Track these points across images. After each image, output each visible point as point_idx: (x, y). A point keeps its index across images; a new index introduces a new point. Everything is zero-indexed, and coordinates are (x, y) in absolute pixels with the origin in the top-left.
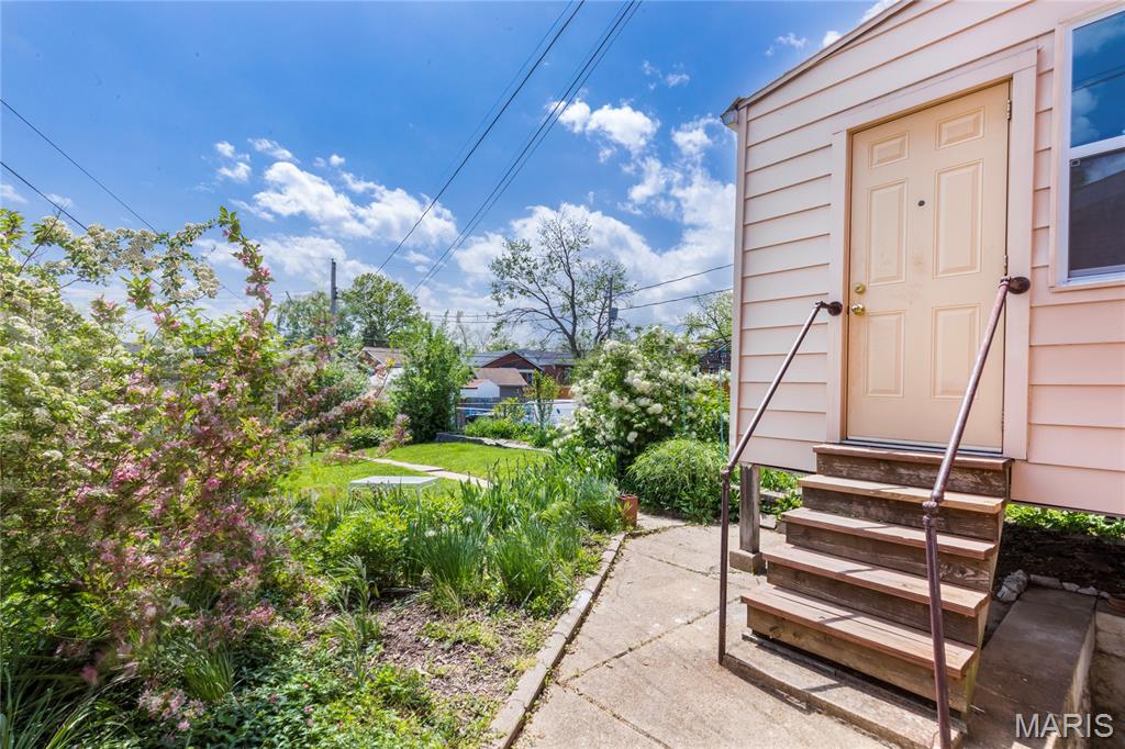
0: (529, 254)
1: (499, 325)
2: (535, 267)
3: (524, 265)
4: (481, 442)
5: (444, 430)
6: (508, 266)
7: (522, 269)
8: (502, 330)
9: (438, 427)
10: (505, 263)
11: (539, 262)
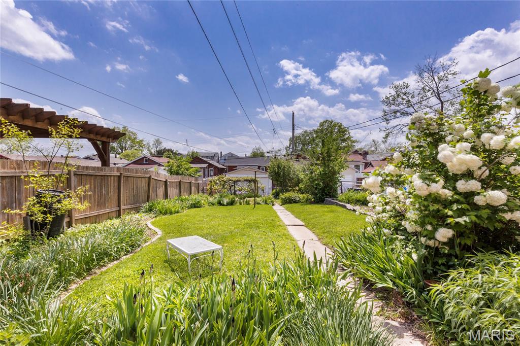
0: (408, 90)
1: (387, 136)
2: (413, 97)
3: (404, 97)
4: (345, 207)
5: (330, 197)
6: (394, 100)
7: (403, 99)
8: (389, 138)
9: (327, 195)
10: (391, 98)
11: (416, 92)
